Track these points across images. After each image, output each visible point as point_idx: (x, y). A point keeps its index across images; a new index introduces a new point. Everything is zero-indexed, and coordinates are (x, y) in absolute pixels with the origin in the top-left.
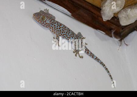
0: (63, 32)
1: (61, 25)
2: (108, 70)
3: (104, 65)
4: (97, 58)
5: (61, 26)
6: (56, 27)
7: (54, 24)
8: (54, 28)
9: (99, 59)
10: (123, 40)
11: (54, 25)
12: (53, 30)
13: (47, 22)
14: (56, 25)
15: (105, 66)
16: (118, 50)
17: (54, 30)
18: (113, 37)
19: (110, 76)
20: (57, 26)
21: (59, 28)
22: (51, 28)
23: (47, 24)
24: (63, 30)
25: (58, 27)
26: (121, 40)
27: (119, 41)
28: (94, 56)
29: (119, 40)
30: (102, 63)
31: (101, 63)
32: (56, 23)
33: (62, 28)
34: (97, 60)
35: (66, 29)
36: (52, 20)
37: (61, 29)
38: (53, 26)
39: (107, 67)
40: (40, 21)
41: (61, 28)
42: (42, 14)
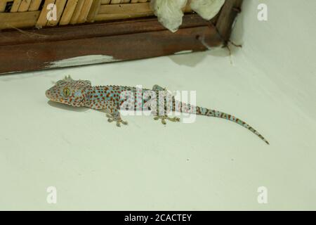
0: (117, 100)
1: (107, 89)
2: (241, 121)
3: (230, 116)
4: (208, 110)
5: (108, 91)
6: (99, 97)
7: (93, 95)
8: (96, 101)
9: (214, 111)
10: (229, 43)
11: (95, 96)
12: (97, 105)
13: (76, 95)
14: (97, 94)
15: (231, 118)
16: (231, 63)
17: (99, 105)
18: (209, 48)
19: (250, 128)
20: (101, 95)
21: (107, 96)
22: (92, 103)
23: (78, 98)
24: (115, 96)
25: (104, 95)
26: (226, 45)
27: (223, 47)
28: (201, 110)
29: (222, 45)
30: (222, 114)
31: (221, 117)
32: (97, 91)
33: (112, 92)
34: (210, 113)
35: (120, 90)
36: (85, 88)
37: (111, 95)
38: (93, 98)
39: (237, 117)
40: (62, 99)
41: (109, 94)
42: (60, 86)
